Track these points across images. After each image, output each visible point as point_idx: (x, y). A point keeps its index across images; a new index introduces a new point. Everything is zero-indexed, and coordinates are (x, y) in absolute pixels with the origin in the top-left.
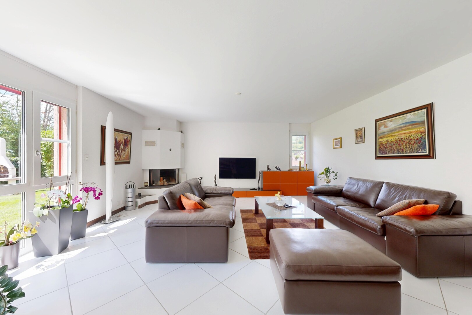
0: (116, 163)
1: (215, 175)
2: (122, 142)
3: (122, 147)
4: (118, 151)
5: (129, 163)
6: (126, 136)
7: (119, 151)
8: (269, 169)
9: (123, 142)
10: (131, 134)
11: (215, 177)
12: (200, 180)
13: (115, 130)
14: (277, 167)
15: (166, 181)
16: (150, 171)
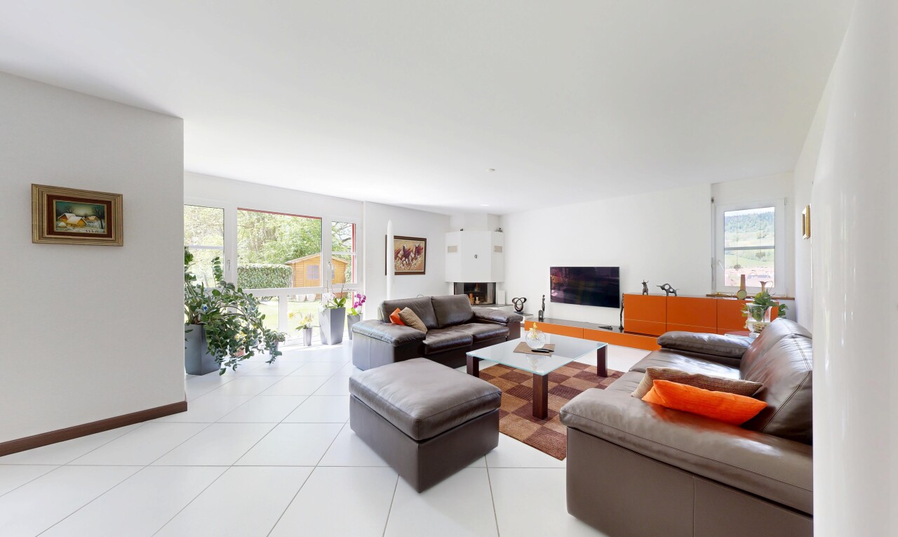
0: (397, 274)
1: (544, 296)
2: (412, 251)
3: (413, 256)
4: (407, 260)
5: (423, 273)
6: (417, 243)
7: (409, 261)
8: (645, 290)
9: (414, 250)
10: (425, 240)
11: (544, 300)
12: (522, 303)
13: (396, 237)
14: (667, 287)
15: (479, 300)
16: (455, 284)
